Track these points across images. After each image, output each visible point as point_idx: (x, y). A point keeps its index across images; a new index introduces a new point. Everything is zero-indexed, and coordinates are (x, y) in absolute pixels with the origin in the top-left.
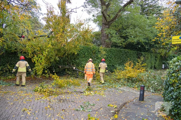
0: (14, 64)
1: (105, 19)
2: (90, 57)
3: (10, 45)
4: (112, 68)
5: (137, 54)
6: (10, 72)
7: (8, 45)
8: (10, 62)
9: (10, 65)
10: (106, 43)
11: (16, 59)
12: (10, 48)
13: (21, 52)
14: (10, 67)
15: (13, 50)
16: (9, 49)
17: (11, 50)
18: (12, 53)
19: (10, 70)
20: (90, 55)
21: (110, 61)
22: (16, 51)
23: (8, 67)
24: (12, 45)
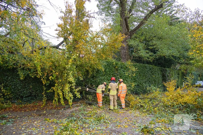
0: (11, 85)
1: (127, 28)
2: (113, 75)
3: (6, 58)
4: (137, 88)
5: (161, 71)
6: (5, 97)
7: (3, 58)
8: (5, 83)
9: (5, 87)
10: (126, 58)
11: (14, 79)
12: (7, 63)
13: (23, 69)
14: (4, 90)
15: (11, 66)
16: (4, 64)
17: (8, 66)
18: (9, 70)
19: (5, 95)
20: (112, 72)
21: (135, 79)
22: (15, 67)
23: (2, 91)
24: (9, 58)
